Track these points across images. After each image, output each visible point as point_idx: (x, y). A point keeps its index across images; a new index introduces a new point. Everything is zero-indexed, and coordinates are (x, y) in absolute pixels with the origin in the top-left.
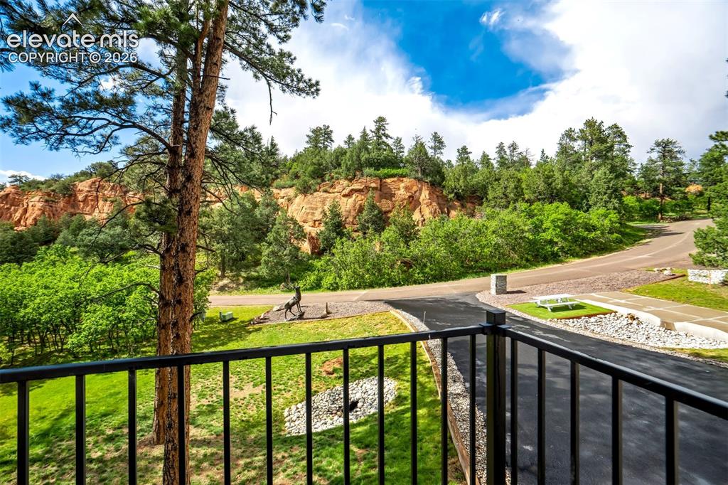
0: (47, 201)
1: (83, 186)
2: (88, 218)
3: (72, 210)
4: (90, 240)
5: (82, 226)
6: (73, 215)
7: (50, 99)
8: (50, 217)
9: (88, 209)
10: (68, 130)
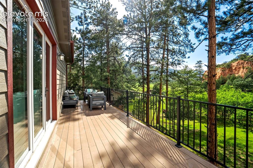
0: (222, 71)
1: (235, 64)
2: (237, 75)
3: (231, 73)
4: (238, 83)
5: (234, 78)
6: (231, 74)
7: (227, 40)
8: (223, 76)
9: (236, 72)
10: (232, 47)
